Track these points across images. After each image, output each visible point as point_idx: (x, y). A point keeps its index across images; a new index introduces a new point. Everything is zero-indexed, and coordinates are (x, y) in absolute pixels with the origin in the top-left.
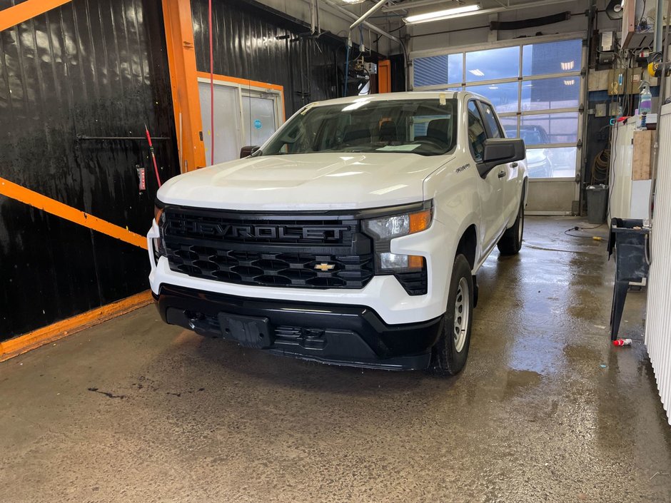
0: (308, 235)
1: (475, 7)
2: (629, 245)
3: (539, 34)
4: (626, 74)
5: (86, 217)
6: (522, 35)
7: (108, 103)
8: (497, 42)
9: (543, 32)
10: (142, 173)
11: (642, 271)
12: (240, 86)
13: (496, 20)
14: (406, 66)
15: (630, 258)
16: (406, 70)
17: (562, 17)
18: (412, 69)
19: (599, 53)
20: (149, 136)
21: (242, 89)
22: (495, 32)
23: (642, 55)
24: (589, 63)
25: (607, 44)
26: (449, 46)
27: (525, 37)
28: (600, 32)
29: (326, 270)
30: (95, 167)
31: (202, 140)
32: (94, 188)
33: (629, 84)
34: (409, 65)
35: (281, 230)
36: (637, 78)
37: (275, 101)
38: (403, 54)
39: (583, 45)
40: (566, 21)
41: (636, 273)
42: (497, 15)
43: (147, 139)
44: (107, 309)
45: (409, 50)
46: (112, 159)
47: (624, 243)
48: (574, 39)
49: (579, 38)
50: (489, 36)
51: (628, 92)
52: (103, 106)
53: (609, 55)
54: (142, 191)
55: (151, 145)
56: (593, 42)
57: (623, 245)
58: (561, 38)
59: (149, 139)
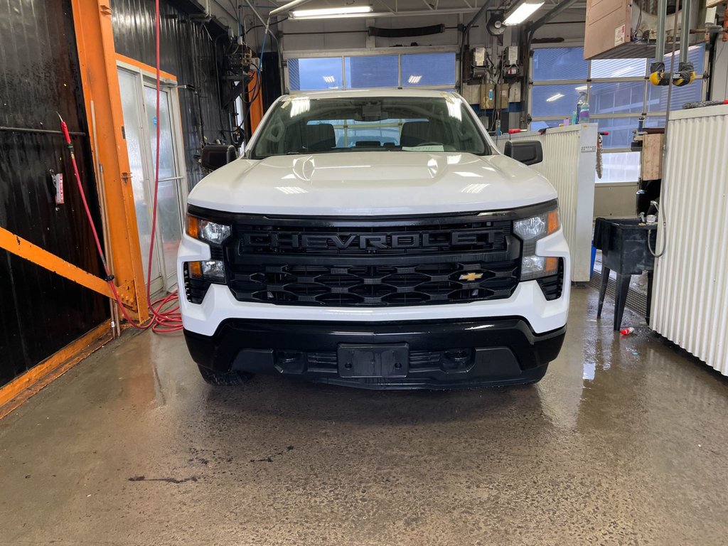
0: (460, 241)
1: (367, 9)
2: (633, 240)
3: (414, 44)
4: (495, 89)
5: (19, 242)
6: (399, 44)
7: (16, 81)
8: (375, 49)
9: (418, 43)
10: (59, 180)
11: (642, 264)
12: (142, 72)
13: (373, 26)
14: (280, 66)
15: (633, 253)
16: (281, 70)
17: (436, 29)
18: (286, 70)
19: (473, 68)
20: (66, 129)
21: (143, 75)
22: (373, 38)
23: (511, 72)
24: (464, 78)
25: (479, 58)
26: (325, 48)
27: (401, 46)
28: (471, 47)
29: (473, 279)
30: (8, 171)
31: (124, 138)
32: (8, 202)
33: (498, 100)
34: (284, 65)
35: (426, 237)
36: (504, 93)
37: (169, 94)
38: (277, 53)
39: (457, 59)
40: (440, 34)
41: (638, 266)
42: (374, 20)
43: (64, 133)
44: (33, 373)
45: (282, 49)
46: (25, 161)
47: (628, 239)
48: (449, 52)
49: (453, 52)
50: (368, 41)
51: (498, 107)
52: (11, 83)
53: (482, 71)
54: (60, 205)
55: (69, 142)
56: (466, 56)
57: (627, 241)
58: (437, 50)
59: (67, 133)
